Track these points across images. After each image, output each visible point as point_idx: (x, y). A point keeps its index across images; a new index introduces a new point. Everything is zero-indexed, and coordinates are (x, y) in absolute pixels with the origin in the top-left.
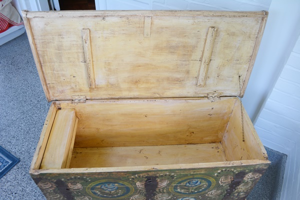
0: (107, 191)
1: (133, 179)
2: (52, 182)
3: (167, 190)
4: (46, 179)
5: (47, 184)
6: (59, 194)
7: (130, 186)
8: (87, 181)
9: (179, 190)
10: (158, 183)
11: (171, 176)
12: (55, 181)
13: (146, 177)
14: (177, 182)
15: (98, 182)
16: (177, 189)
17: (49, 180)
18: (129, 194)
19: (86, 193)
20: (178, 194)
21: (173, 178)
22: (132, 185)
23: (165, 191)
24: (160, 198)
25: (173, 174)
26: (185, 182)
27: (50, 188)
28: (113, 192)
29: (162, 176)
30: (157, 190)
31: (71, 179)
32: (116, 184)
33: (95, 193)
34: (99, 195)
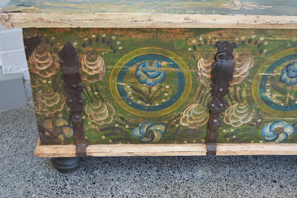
0: (144, 88)
1: (194, 47)
2: (56, 50)
3: (247, 92)
4: (47, 40)
5: (47, 57)
6: (59, 92)
7: (186, 71)
8: (115, 52)
9: (267, 94)
10: (234, 65)
11: (260, 45)
12: (61, 47)
13: (217, 45)
14: (267, 66)
15: (133, 55)
16: (265, 91)
17: (52, 44)
18: (182, 99)
19: (107, 91)
20: (265, 108)
21: (261, 52)
22: (190, 68)
23: (244, 94)
24: (233, 117)
25: (262, 39)
26: (281, 68)
27: (49, 70)
28: (154, 89)
29: (244, 42)
30: (231, 90)
31: (90, 41)
32: (164, 63)
33: (123, 93)
34: (128, 100)
